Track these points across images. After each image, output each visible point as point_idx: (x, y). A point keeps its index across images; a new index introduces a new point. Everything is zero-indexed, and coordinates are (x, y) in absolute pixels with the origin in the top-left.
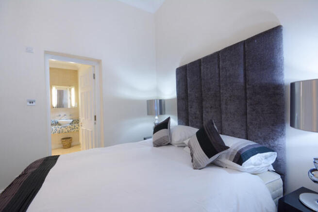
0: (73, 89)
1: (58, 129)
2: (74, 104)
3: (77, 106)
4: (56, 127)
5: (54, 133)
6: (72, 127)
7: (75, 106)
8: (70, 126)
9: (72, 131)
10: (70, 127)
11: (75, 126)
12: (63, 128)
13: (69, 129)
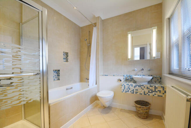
0: (155, 31)
1: (132, 88)
2: (154, 54)
3: (160, 57)
4: (130, 84)
5: (126, 92)
6: (150, 88)
7: (157, 56)
8: (149, 86)
9: (151, 94)
10: (147, 88)
11: (155, 88)
12: (137, 87)
13: (147, 91)
